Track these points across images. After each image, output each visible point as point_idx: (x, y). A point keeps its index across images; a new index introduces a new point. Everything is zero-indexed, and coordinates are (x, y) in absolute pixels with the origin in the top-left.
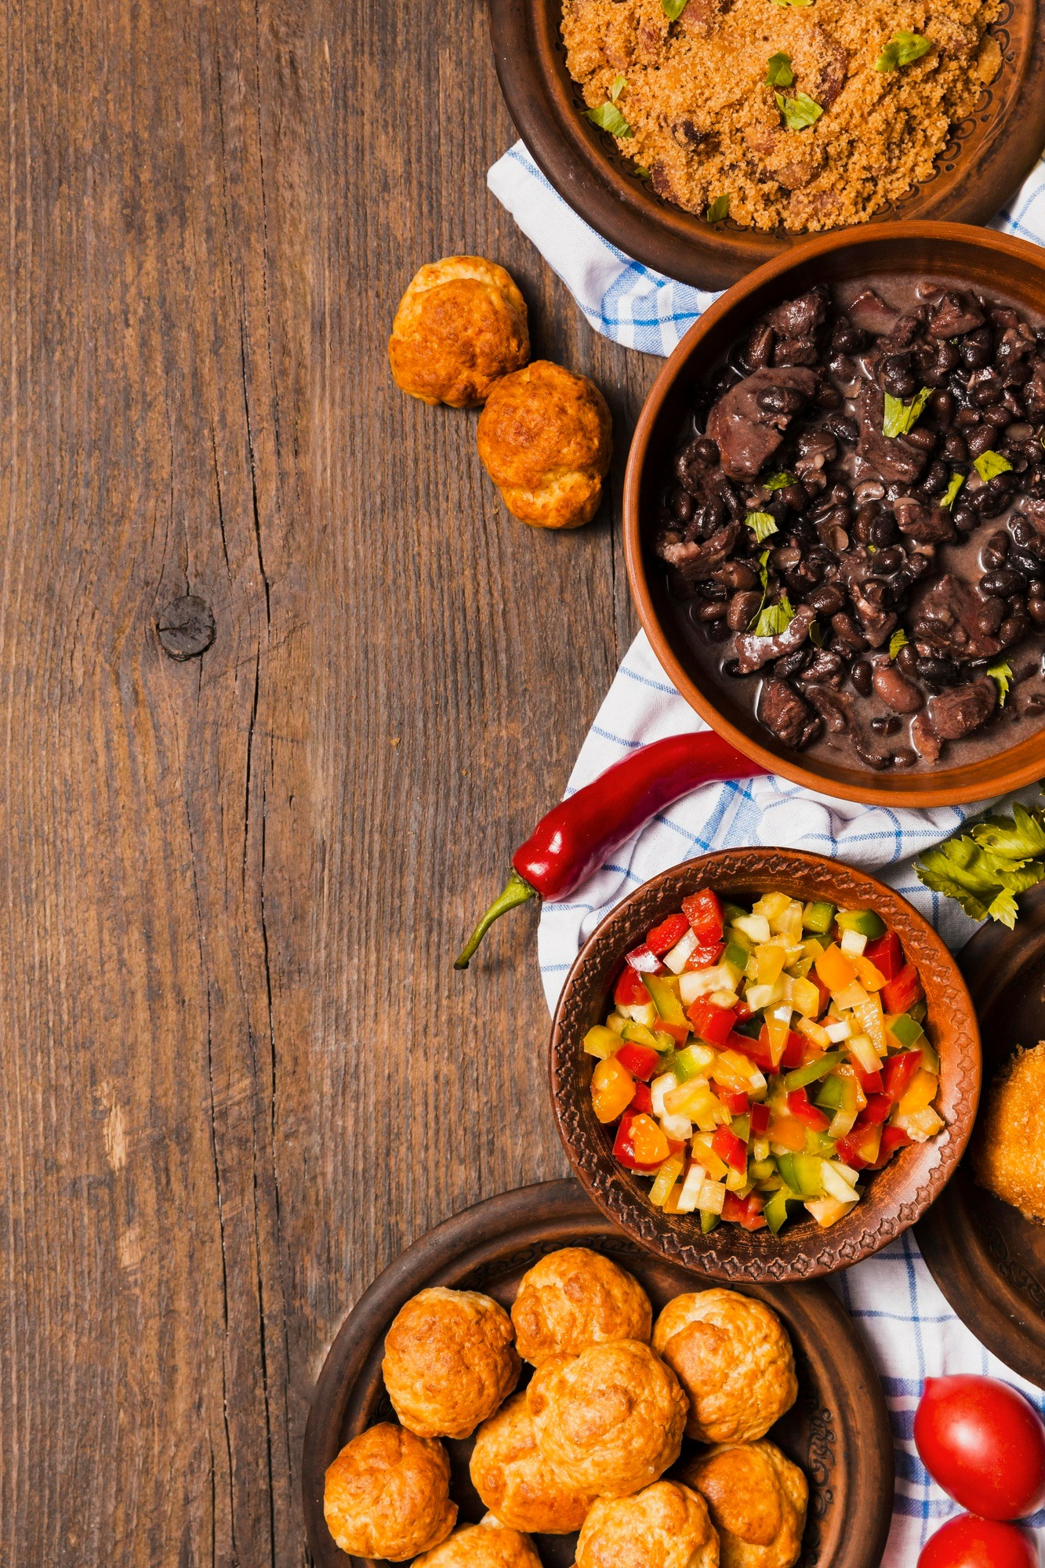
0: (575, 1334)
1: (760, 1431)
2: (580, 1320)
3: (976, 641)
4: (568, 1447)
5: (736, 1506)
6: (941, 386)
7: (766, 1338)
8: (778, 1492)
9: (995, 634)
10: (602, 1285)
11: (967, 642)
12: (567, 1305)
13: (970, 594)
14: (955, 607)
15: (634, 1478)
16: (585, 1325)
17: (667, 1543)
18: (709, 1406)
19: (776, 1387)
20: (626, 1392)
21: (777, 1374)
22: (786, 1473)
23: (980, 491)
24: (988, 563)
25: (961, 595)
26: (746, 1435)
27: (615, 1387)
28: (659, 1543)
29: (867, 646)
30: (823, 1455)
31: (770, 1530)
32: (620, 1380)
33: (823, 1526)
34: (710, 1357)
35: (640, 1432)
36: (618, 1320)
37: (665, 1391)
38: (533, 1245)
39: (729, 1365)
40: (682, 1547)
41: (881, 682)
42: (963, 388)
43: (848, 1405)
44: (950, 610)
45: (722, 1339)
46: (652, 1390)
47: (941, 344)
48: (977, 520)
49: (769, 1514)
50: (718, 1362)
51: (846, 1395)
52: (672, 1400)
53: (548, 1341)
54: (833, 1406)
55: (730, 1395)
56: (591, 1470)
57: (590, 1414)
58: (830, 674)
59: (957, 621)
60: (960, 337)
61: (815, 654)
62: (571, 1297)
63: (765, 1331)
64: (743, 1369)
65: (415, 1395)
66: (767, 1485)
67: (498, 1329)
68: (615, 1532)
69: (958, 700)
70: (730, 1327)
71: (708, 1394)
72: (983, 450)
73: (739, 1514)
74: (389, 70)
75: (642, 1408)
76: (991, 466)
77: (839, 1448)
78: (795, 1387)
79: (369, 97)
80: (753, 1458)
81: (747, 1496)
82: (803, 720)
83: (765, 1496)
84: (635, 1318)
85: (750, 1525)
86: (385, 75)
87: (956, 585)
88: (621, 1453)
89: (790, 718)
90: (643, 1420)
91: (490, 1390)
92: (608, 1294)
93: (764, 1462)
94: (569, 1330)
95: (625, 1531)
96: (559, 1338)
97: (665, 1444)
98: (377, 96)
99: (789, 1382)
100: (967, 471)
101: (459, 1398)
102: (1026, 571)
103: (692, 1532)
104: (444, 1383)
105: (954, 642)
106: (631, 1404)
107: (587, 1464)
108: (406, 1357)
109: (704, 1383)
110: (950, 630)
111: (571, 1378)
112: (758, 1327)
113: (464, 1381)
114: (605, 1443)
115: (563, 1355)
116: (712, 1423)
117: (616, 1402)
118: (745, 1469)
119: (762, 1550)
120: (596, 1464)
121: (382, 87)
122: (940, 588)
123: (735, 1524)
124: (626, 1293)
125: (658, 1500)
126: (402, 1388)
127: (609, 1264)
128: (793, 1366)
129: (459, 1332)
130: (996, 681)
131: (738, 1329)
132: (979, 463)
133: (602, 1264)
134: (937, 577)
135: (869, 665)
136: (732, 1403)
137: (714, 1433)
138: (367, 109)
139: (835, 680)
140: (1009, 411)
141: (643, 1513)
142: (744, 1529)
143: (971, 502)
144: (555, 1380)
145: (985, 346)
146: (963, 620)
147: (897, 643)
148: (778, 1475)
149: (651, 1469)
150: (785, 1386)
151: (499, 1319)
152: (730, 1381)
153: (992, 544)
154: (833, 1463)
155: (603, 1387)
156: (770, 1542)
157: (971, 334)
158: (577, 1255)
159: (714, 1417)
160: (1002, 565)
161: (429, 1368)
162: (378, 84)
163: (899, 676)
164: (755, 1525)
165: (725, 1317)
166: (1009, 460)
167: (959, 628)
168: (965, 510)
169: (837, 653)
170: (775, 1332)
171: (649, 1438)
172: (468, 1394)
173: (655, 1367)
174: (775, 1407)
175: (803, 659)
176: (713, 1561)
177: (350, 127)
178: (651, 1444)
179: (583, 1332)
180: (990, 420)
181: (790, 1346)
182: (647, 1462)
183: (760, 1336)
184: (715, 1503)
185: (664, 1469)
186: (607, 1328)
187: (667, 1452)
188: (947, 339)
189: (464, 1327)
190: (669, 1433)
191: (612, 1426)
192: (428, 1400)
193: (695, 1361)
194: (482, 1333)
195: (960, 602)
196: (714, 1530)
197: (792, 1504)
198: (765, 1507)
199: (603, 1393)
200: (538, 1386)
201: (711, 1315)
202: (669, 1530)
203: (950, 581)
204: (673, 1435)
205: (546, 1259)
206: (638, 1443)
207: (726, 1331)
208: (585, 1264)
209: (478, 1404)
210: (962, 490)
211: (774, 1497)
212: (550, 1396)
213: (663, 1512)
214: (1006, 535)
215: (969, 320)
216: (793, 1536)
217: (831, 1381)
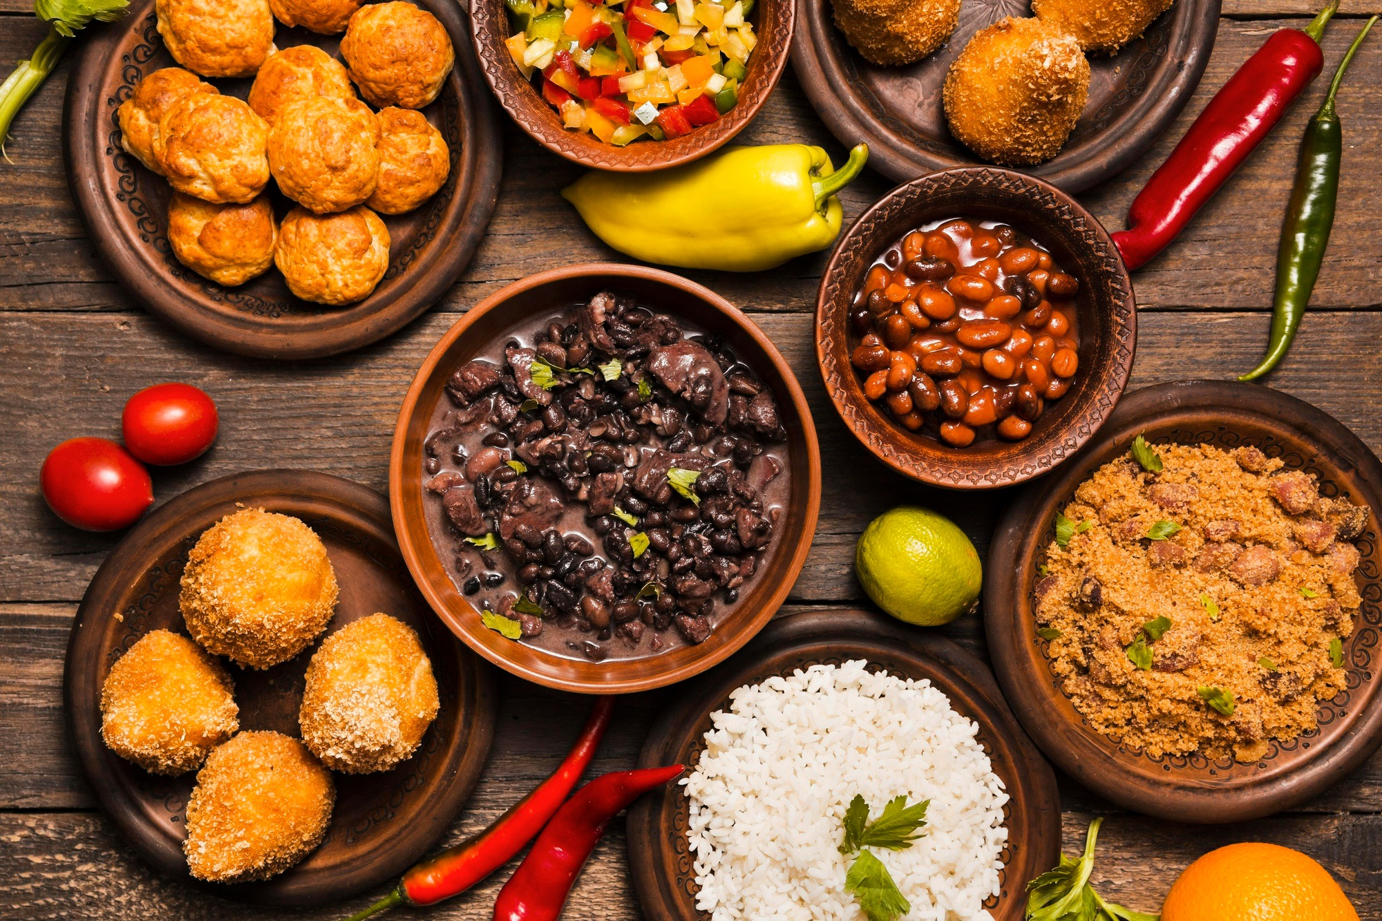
0: (392, 150)
1: (281, 263)
2: (400, 157)
3: (512, 521)
4: (318, 114)
5: (234, 225)
6: (703, 515)
7: (346, 285)
8: (232, 260)
9: (516, 536)
10: (418, 181)
11: (511, 514)
12: (413, 151)
13: (549, 523)
14: (539, 510)
15: (281, 153)
16: (395, 160)
17: (229, 163)
18: (311, 228)
19: (310, 282)
20: (343, 169)
21: (320, 285)
22: (242, 272)
23: (624, 538)
24: (570, 539)
25: (548, 516)
26: (281, 251)
27: (348, 162)
28: (229, 156)
29: (517, 444)
30: (246, 304)
31: (209, 244)
32: (353, 168)
33: (197, 286)
34: (346, 240)
35: (312, 168)
36: (391, 184)
37: (333, 197)
38: (461, 144)
39: (336, 251)
40: (222, 172)
41: (491, 453)
42: (699, 531)
43: (278, 332)
44: (536, 506)
45: (355, 253)
46: (337, 189)
47: (733, 517)
48: (601, 533)
49: (220, 247)
50: (341, 245)
51: (286, 333)
52: (326, 200)
53: (392, 130)
54: (279, 321)
55: (315, 246)
56: (296, 124)
57: (336, 136)
58: (499, 416)
59: (529, 509)
60: (735, 531)
61: (515, 404)
62: (418, 156)
63: (352, 287)
64: (330, 261)
65: (386, 18)
66: (240, 254)
67: (411, 95)
68: (246, 129)
69: (471, 506)
70: (362, 262)
71: (320, 230)
72: (651, 539)
73: (228, 225)
74: (1209, 367)
75: (328, 176)
76: (638, 544)
77: (249, 317)
78: (304, 297)
79: (1190, 352)
80: (262, 251)
81: (238, 236)
82: (467, 391)
83: (234, 249)
84: (388, 197)
85: (218, 230)
86: (1206, 364)
87: (556, 513)
88: (302, 149)
89: (469, 381)
90: (319, 174)
91: (372, 74)
92: (412, 183)
93: (255, 256)
94: (395, 146)
95: (245, 135)
96: (392, 137)
97: (297, 184)
98: (1190, 358)
99: (309, 293)
100: (638, 529)
101: (374, 48)
102: (561, 565)
103: (229, 183)
104: (388, 41)
105: (512, 504)
106: (334, 169)
107: (301, 123)
108: (415, 21)
109: (328, 230)
110: (521, 502)
111: (363, 135)
112: (356, 282)
113: (386, 57)
114: (313, 140)
115: (379, 136)
116: (298, 227)
117: (339, 160)
118: (257, 242)
119: (197, 234)
120: (299, 129)
121: (1197, 361)
122: (554, 500)
123: (223, 219)
124: (407, 197)
125: (258, 168)
126: (394, 11)
127: (431, 192)
128: (320, 301)
129: (420, 66)
130: (483, 536)
131: (360, 267)
132: (643, 536)
133: (431, 187)
134: (563, 500)
135: (505, 446)
136: (309, 245)
137: (290, 227)
138: (1181, 350)
139: (496, 419)
140: (677, 560)
141: (253, 154)
142: (216, 225)
143: (616, 530)
144: (365, 123)
145: (726, 547)
146: (529, 514)
147: (518, 467)
148: (244, 265)
149: (282, 168)
150: (308, 289)
151: (418, 99)
152: (324, 249)
153: (584, 543)
154: (239, 309)
155: (351, 154)
156: (200, 242)
157: (737, 537)
158: (444, 171)
159: (302, 230)
160: (567, 548)
161: (403, 34)
162: (1199, 358)
163: (493, 467)
164: (217, 235)
165: (370, 262)
166: (641, 556)
167: (523, 510)
168: (611, 524)
169: (514, 422)
170: (349, 293)
171: (305, 174)
172: (374, 56)
173: (352, 197)
174: (296, 276)
175: (512, 395)
176: (201, 193)
177: (1167, 338)
178: (301, 174)
179: (391, 156)
180: (672, 545)
181: (334, 302)
182: (289, 166)
183: (350, 282)
184: (241, 211)
185: (278, 180)
186: (388, 174)
187: (290, 183)
188: (735, 522)
189: (422, 70)
190: (303, 190)
191: (323, 149)
192: (380, 26)
193: (345, 230)
194: (413, 82)
195: (542, 514)
196: (223, 201)
197: (219, 268)
198: (226, 246)
199: (347, 152)
200: (363, 111)
201: (374, 253)
202: (236, 167)
203: (558, 507)
204: (300, 193)
205: (447, 150)
206: (305, 164)
207: (360, 258)
208: (437, 175)
209: (366, 61)
210: (626, 524)
211: (230, 255)
212: (354, 115)
213: (250, 167)
214: (590, 553)
215: (746, 535)
216: (198, 261)
217: (299, 326)
